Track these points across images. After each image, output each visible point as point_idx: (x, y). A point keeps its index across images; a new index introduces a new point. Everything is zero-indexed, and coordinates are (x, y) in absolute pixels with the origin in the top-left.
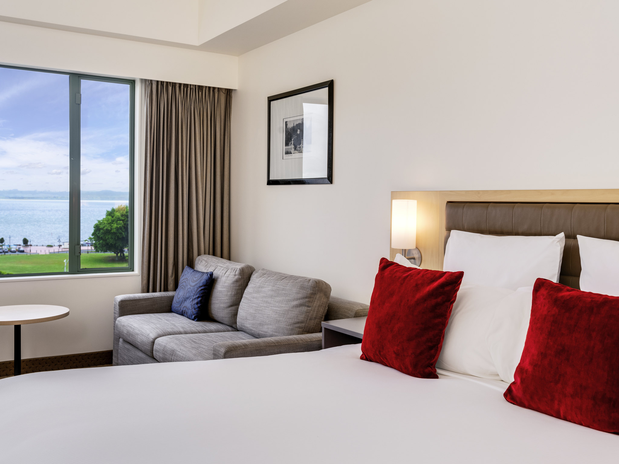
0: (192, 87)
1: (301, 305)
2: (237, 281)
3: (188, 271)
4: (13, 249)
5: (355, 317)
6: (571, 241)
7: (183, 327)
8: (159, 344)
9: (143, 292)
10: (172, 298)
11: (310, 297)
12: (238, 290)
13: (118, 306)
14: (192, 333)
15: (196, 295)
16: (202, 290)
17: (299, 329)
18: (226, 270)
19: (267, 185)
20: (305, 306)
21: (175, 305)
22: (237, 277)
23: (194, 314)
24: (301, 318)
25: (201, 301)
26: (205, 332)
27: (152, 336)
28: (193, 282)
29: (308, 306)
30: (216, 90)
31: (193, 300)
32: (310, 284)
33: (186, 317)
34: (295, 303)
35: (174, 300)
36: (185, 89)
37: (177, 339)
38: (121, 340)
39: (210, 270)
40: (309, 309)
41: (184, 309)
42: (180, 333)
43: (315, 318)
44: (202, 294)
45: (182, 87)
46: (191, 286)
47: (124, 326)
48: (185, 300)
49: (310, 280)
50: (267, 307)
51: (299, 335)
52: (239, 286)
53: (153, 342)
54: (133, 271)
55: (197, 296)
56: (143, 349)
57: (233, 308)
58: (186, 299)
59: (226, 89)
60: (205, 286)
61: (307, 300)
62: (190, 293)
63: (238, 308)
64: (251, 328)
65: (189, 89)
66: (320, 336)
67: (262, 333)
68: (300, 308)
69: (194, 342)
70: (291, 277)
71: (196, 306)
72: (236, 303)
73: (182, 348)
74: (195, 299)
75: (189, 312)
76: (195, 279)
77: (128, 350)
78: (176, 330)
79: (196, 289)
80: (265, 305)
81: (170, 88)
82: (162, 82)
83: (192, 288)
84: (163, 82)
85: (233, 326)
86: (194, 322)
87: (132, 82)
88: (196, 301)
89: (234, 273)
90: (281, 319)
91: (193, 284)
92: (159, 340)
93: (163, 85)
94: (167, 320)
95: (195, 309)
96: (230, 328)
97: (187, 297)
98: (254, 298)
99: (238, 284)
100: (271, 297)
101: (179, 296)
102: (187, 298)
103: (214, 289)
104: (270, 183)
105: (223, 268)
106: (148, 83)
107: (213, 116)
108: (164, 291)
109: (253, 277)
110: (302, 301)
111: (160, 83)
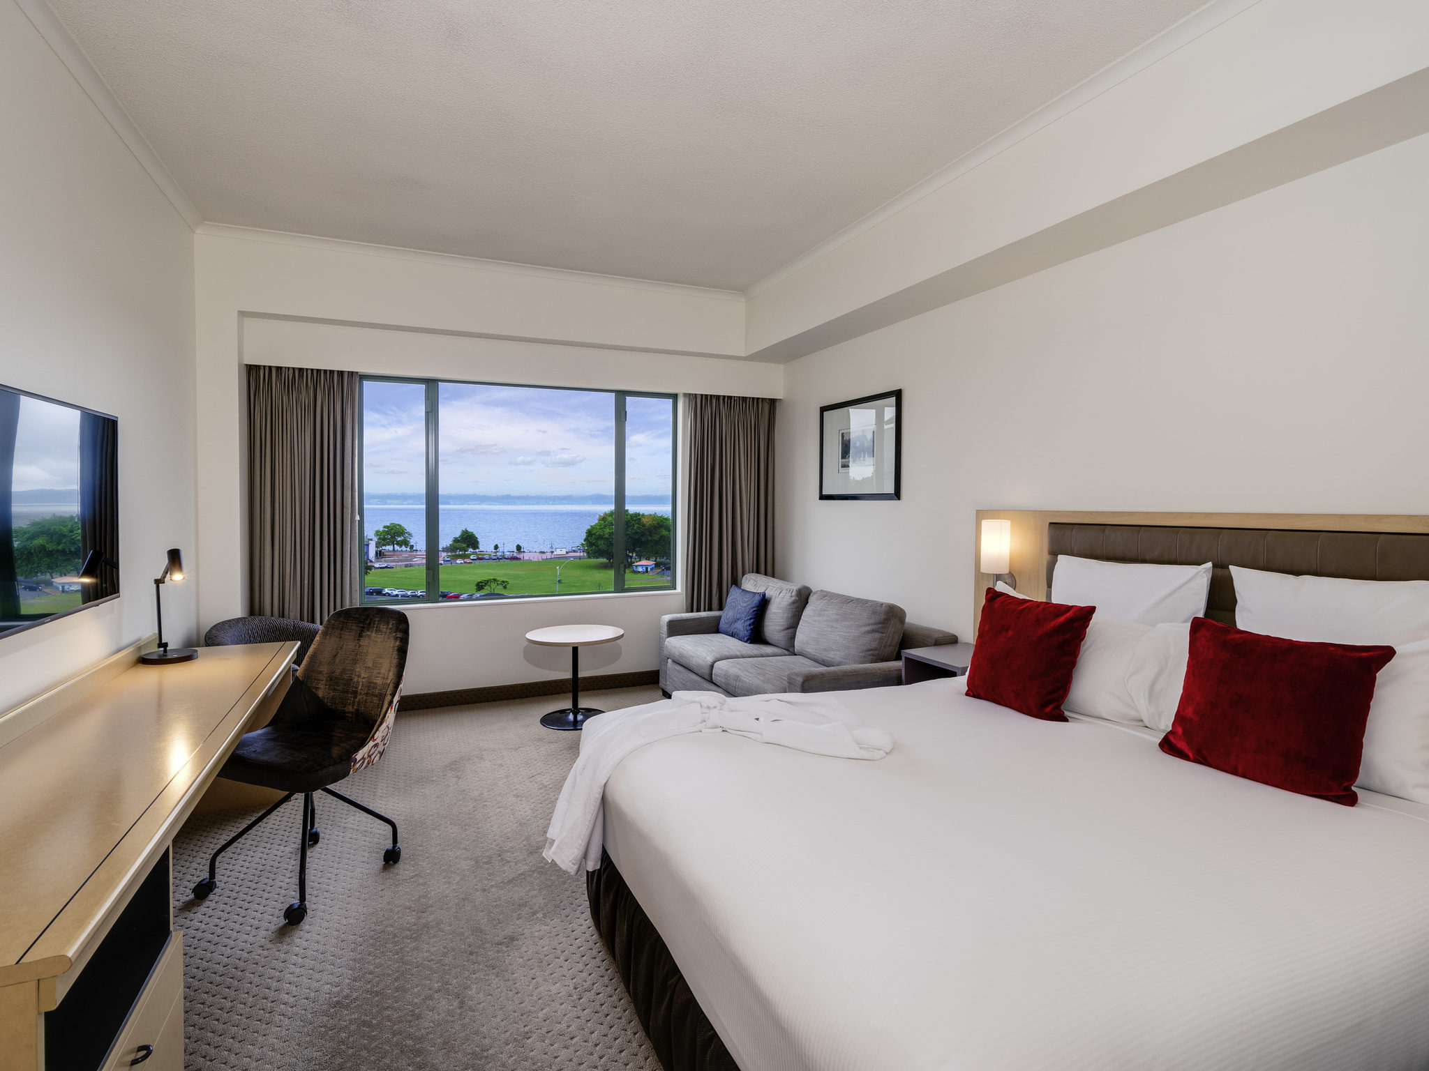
0: (736, 399)
1: (873, 631)
2: (794, 603)
3: (734, 591)
4: (506, 556)
5: (934, 645)
7: (738, 651)
8: (720, 669)
9: (687, 612)
10: (720, 618)
11: (883, 623)
12: (796, 611)
13: (666, 627)
14: (750, 657)
15: (749, 616)
16: (754, 611)
17: (872, 657)
18: (780, 591)
19: (820, 499)
20: (879, 632)
21: (723, 625)
22: (793, 598)
23: (746, 636)
24: (874, 645)
25: (753, 622)
26: (759, 656)
27: (710, 659)
28: (742, 602)
29: (882, 633)
30: (760, 400)
31: (745, 621)
32: (882, 608)
33: (737, 639)
34: (867, 628)
35: (722, 620)
36: (729, 401)
38: (670, 661)
39: (761, 590)
40: (883, 635)
41: (735, 631)
42: (737, 657)
43: (890, 645)
44: (754, 615)
45: (726, 399)
46: (742, 606)
47: (671, 646)
48: (735, 621)
49: (882, 604)
50: (832, 632)
51: (875, 664)
52: (797, 608)
53: (712, 666)
54: (675, 589)
56: (699, 672)
57: (790, 630)
58: (736, 620)
59: (769, 399)
60: (758, 607)
61: (880, 626)
62: (741, 613)
63: (796, 631)
64: (814, 653)
65: (733, 400)
66: (899, 664)
67: (828, 659)
68: (873, 635)
69: (757, 667)
70: (860, 600)
71: (749, 628)
72: (793, 624)
73: (747, 673)
74: (747, 620)
75: (741, 634)
76: (745, 599)
77: (679, 671)
78: (732, 653)
79: (748, 610)
80: (830, 629)
81: (714, 401)
82: (706, 396)
83: (742, 609)
84: (708, 395)
85: (790, 649)
86: (746, 644)
87: (674, 397)
88: (748, 623)
89: (789, 594)
90: (851, 645)
91: (745, 605)
92: (719, 665)
94: (716, 641)
95: (747, 631)
96: (786, 652)
97: (738, 617)
98: (815, 621)
99: (796, 605)
100: (837, 621)
101: (728, 617)
102: (738, 619)
103: (767, 610)
104: (823, 497)
105: (775, 589)
106: (692, 398)
107: (757, 427)
108: (709, 610)
109: (812, 599)
110: (875, 627)
111: (704, 398)
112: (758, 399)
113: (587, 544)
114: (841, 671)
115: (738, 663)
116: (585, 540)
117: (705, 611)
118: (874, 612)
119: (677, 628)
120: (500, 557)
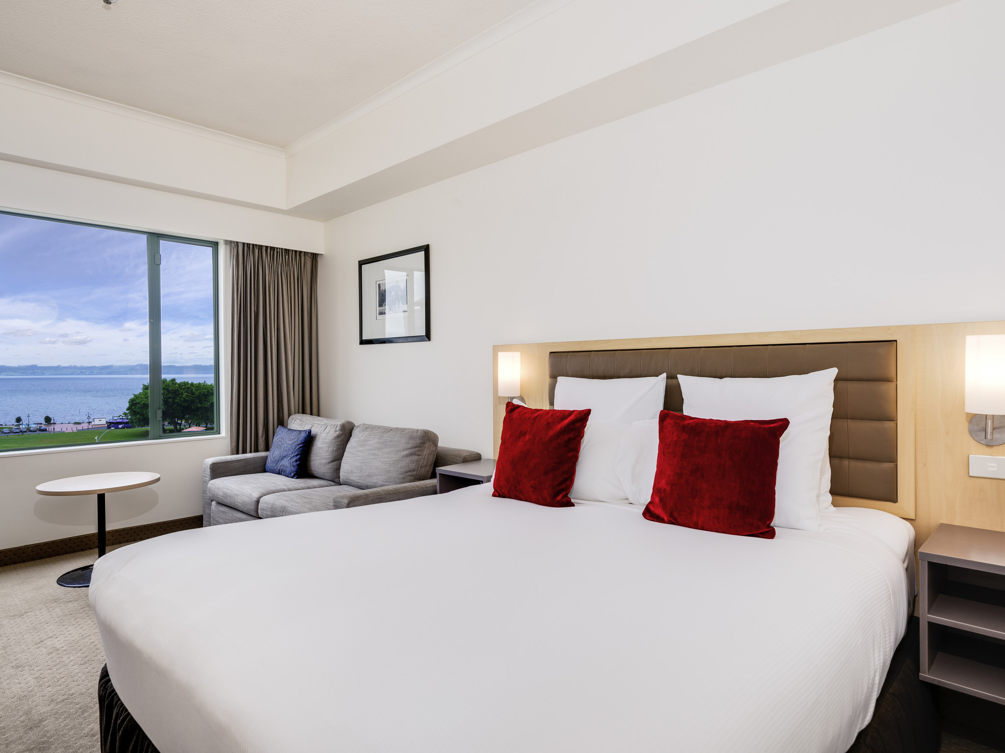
1: (411, 454)
2: (338, 437)
3: (280, 431)
4: (32, 429)
5: (463, 462)
6: (673, 381)
7: (279, 486)
9: (232, 454)
10: (266, 458)
11: (420, 447)
12: (340, 445)
13: (209, 470)
14: (296, 490)
15: (295, 453)
16: (301, 447)
17: (411, 477)
18: (325, 427)
19: (361, 344)
20: (415, 455)
21: (269, 463)
22: (338, 433)
23: (293, 472)
24: (412, 466)
25: (300, 458)
26: (305, 488)
28: (289, 440)
29: (418, 455)
30: (303, 254)
31: (291, 458)
32: (419, 434)
33: (283, 475)
34: (405, 453)
35: (269, 460)
36: (272, 252)
38: (214, 503)
39: (307, 428)
40: (419, 457)
41: (281, 468)
42: (284, 491)
43: (426, 466)
44: (301, 451)
46: (288, 444)
47: (218, 488)
49: (418, 430)
51: (411, 483)
52: (341, 441)
53: (258, 502)
54: (219, 434)
55: (296, 454)
56: (245, 510)
57: (335, 463)
58: (283, 458)
59: (312, 254)
60: (303, 443)
61: (417, 449)
62: (287, 451)
63: (341, 463)
64: (357, 480)
66: (435, 482)
67: (370, 484)
68: (411, 458)
70: (397, 429)
71: (295, 464)
72: (338, 457)
74: (293, 457)
75: (288, 470)
76: (291, 438)
77: (223, 512)
79: (294, 447)
80: (372, 457)
81: (257, 251)
82: (248, 245)
83: (289, 446)
84: (250, 244)
85: (335, 480)
86: (293, 479)
88: (295, 459)
89: (334, 429)
91: (291, 442)
92: (265, 499)
93: (249, 247)
94: (260, 480)
95: (294, 467)
96: (331, 483)
97: (284, 455)
98: (359, 451)
99: (340, 439)
100: (379, 449)
101: (274, 456)
102: (284, 457)
103: (313, 445)
104: (363, 342)
105: (320, 426)
107: (300, 279)
108: (255, 452)
109: (355, 433)
110: (412, 450)
111: (246, 245)
112: (300, 252)
113: (130, 413)
114: (384, 491)
115: (285, 496)
116: (128, 409)
117: (251, 452)
118: (411, 438)
119: (219, 470)
120: (24, 430)
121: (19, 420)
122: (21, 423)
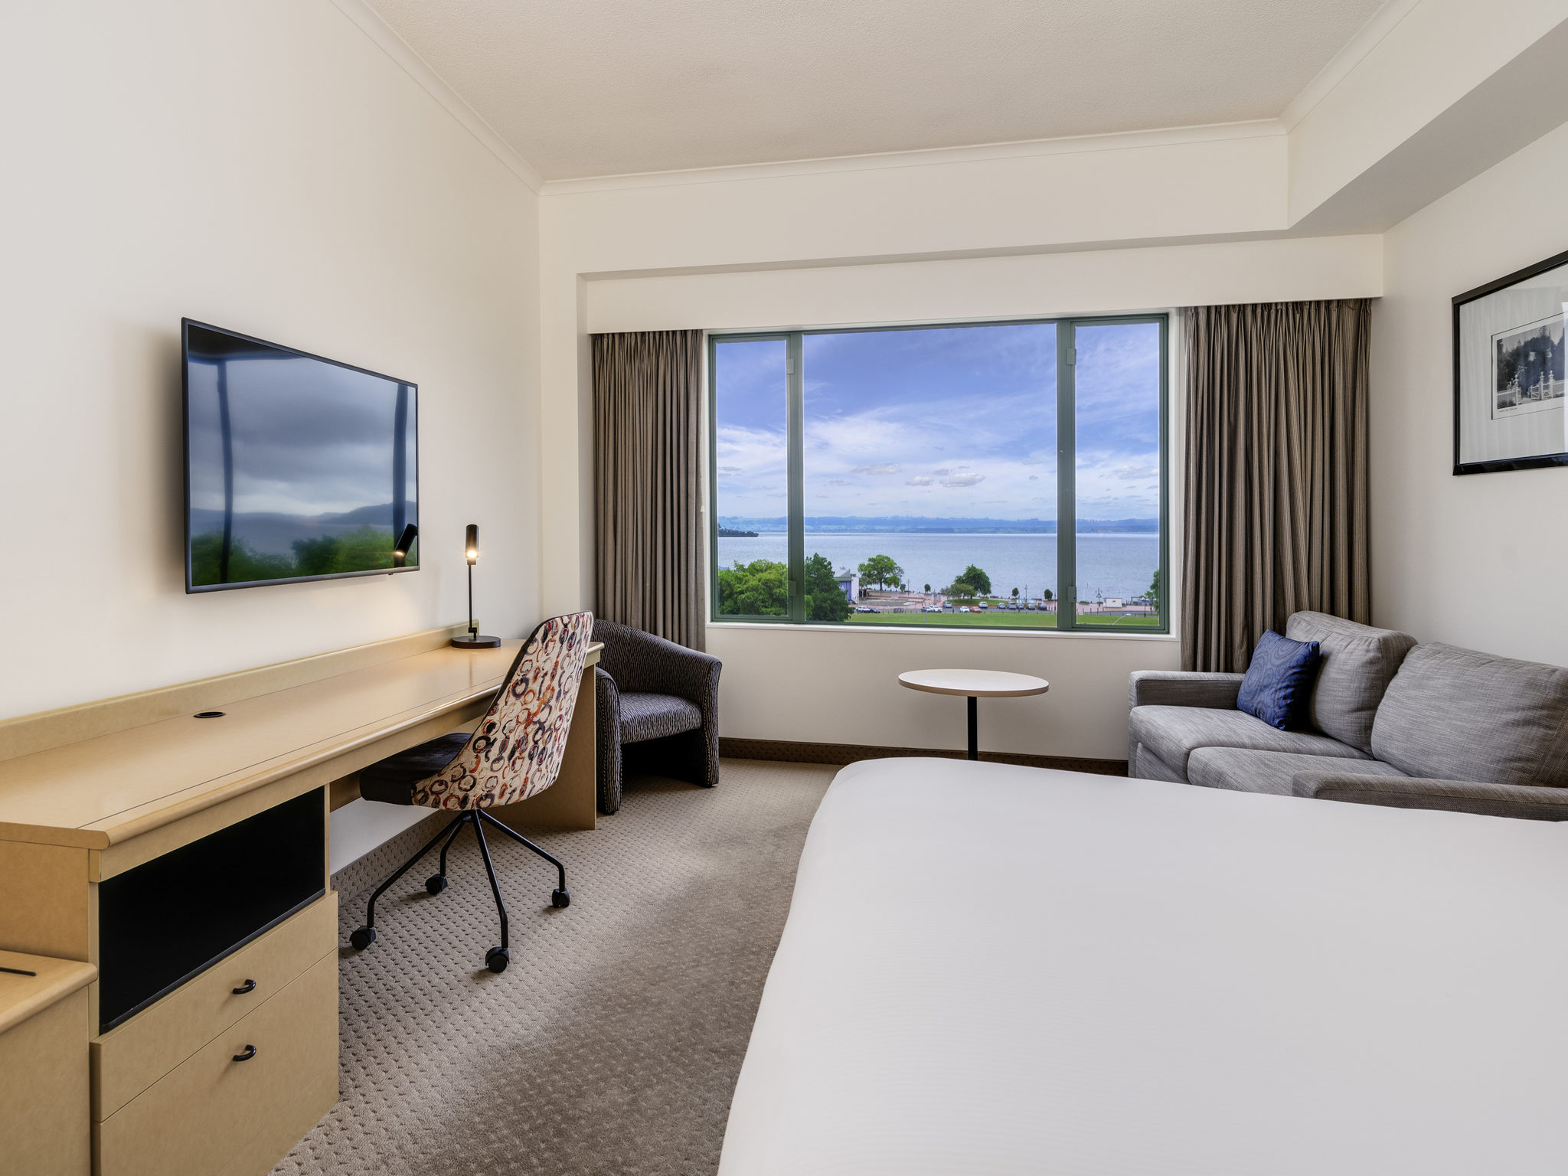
0: (1279, 307)
1: (1528, 723)
2: (1371, 662)
7: (1250, 737)
8: (1197, 760)
9: (1184, 669)
10: (1237, 685)
11: (1555, 708)
12: (1375, 679)
13: (1135, 689)
15: (1283, 682)
16: (1295, 673)
17: (1521, 773)
18: (1349, 640)
19: (1455, 474)
20: (1540, 725)
21: (1243, 697)
22: (1371, 655)
23: (1278, 717)
24: (1527, 750)
25: (1293, 693)
26: (1298, 752)
27: (1187, 743)
28: (1277, 659)
29: (1547, 727)
30: (1334, 305)
31: (1276, 691)
32: (1552, 678)
33: (1263, 720)
35: (1242, 688)
36: (1266, 313)
37: (1231, 755)
39: (1316, 639)
40: (1550, 732)
41: (1259, 707)
42: (1244, 746)
44: (1295, 681)
45: (1259, 310)
46: (1273, 665)
47: (1141, 721)
48: (1261, 690)
49: (1554, 671)
50: (1438, 719)
51: (1518, 787)
52: (1377, 672)
53: (1188, 755)
54: (1168, 633)
55: (1285, 684)
56: (1171, 764)
57: (1364, 714)
58: (1263, 688)
59: (1356, 301)
60: (1301, 666)
61: (1545, 712)
62: (1271, 677)
63: (1374, 715)
64: (1402, 758)
65: (1273, 311)
67: (1427, 770)
68: (1526, 729)
69: (1265, 764)
70: (1505, 662)
71: (1283, 703)
72: (1369, 704)
73: (1238, 771)
74: (1280, 689)
75: (1269, 712)
76: (1281, 653)
78: (1235, 739)
79: (1282, 671)
80: (1435, 714)
81: (1234, 316)
82: (1218, 308)
83: (1274, 669)
84: (1220, 306)
85: (1363, 747)
86: (1277, 731)
87: (1163, 318)
88: (1282, 693)
89: (1365, 647)
90: (1474, 746)
91: (1278, 662)
92: (1198, 753)
93: (1220, 312)
94: (1222, 721)
95: (1280, 708)
96: (1356, 753)
97: (1264, 684)
98: (1408, 698)
99: (1374, 668)
101: (1253, 683)
102: (1265, 687)
103: (1321, 674)
104: (1461, 470)
105: (1341, 637)
106: (1191, 313)
108: (1226, 670)
109: (1411, 658)
110: (1530, 714)
111: (1213, 311)
112: (1329, 302)
117: (1218, 670)
118: (1532, 685)
119: (1152, 692)
120: (1021, 607)
121: (1015, 592)
122: (1017, 596)
